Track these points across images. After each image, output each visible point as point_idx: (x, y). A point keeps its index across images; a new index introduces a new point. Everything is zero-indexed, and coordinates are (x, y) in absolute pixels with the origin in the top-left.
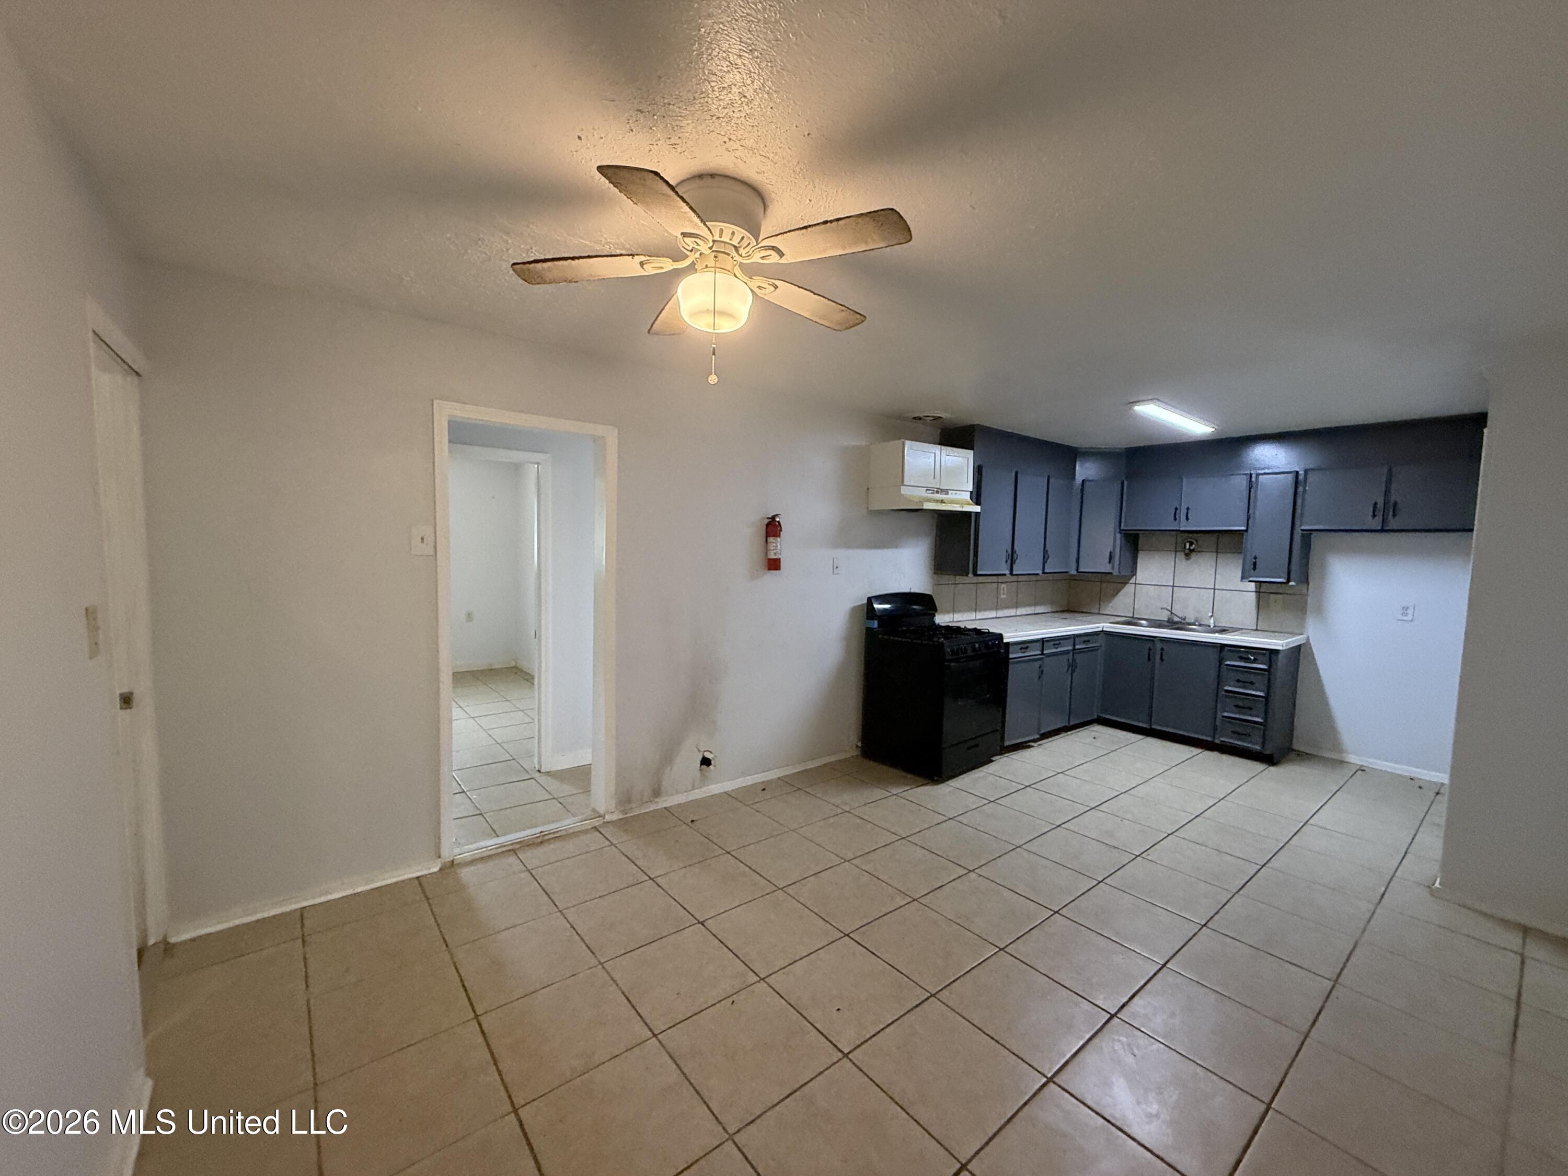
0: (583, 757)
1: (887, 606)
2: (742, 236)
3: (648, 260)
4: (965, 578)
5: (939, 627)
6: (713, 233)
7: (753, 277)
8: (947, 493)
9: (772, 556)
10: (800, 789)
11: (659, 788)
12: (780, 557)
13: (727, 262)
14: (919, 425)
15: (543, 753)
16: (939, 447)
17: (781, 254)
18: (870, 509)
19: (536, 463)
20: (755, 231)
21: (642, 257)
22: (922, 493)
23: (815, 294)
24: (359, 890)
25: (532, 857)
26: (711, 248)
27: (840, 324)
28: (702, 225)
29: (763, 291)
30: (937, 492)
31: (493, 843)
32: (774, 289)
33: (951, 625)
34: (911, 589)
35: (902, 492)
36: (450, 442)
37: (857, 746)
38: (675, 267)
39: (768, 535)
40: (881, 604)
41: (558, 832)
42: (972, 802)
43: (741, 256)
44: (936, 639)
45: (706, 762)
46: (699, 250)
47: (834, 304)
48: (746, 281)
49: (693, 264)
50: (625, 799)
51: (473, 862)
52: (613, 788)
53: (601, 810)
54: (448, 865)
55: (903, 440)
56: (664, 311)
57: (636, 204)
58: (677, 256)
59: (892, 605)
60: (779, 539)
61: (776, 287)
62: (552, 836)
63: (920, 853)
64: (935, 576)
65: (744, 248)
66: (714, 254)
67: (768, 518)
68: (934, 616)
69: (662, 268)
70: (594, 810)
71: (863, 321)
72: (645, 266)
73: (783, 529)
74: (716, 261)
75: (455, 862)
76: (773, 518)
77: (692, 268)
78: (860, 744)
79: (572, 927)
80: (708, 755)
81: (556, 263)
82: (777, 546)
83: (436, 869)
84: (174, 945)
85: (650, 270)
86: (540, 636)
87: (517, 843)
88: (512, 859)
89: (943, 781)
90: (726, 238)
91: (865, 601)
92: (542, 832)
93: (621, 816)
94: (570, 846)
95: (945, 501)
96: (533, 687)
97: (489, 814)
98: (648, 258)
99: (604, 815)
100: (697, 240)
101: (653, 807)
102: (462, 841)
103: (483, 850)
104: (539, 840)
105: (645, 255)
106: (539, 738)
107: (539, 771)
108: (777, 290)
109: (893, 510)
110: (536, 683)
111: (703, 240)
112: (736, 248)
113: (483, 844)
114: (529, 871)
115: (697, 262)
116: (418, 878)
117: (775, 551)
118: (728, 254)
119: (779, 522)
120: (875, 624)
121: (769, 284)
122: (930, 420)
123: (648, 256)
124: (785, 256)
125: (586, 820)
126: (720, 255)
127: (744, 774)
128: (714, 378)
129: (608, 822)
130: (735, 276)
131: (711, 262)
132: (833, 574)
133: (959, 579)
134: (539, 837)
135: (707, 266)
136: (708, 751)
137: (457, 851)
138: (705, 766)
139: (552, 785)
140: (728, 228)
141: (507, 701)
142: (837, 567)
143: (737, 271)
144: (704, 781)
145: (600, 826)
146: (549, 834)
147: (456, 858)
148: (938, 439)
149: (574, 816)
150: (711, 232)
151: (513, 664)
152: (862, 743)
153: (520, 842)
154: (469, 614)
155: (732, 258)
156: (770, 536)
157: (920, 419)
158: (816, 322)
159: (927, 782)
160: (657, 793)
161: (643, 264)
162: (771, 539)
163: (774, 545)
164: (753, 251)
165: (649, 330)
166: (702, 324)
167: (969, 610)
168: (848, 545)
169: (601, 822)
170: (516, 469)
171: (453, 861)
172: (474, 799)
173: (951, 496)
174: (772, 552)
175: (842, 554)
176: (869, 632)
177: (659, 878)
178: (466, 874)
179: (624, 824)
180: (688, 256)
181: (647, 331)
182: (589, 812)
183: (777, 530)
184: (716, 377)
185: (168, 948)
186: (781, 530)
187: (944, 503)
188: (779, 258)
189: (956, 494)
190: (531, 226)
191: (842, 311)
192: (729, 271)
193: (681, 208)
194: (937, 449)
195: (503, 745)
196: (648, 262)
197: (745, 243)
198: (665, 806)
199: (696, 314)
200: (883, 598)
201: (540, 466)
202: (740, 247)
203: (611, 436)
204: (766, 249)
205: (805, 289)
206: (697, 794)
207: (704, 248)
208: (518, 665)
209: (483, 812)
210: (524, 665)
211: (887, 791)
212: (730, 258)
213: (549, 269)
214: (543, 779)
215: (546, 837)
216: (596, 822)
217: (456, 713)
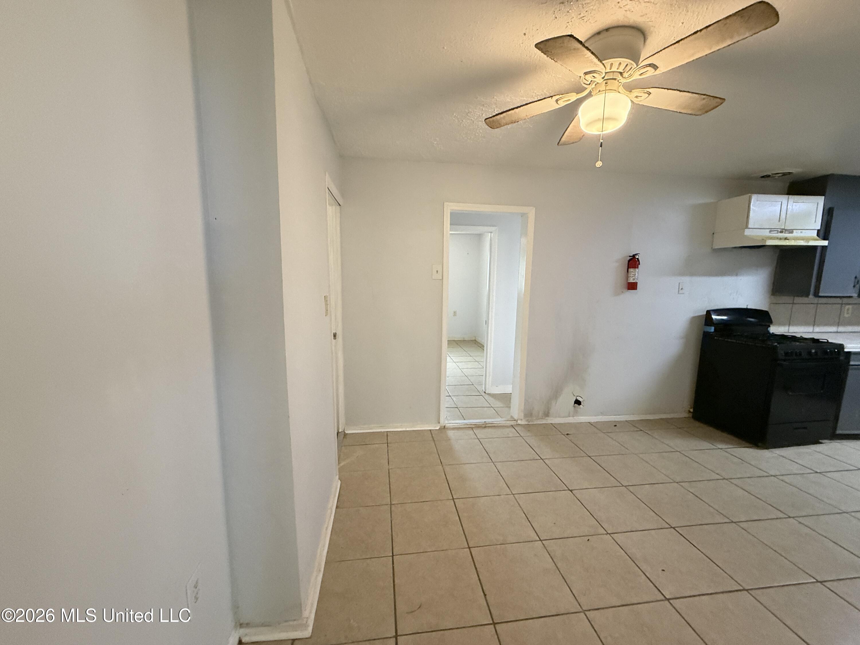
0: (508, 389)
1: (725, 318)
2: (626, 64)
3: (561, 97)
4: (806, 299)
5: (774, 335)
6: (606, 67)
7: (633, 91)
8: (792, 232)
9: (631, 280)
10: (641, 430)
11: (548, 413)
12: (637, 281)
13: (613, 84)
14: (767, 182)
15: (487, 382)
16: (787, 196)
17: (655, 67)
18: (713, 248)
19: (489, 232)
20: (635, 57)
21: (558, 96)
22: (766, 233)
23: (681, 91)
24: (408, 429)
25: (481, 433)
26: (603, 78)
27: (700, 110)
28: (599, 63)
29: (640, 99)
30: (781, 232)
31: (462, 422)
32: (648, 95)
33: (785, 334)
34: (747, 306)
35: (746, 234)
36: (451, 224)
37: (690, 412)
38: (578, 97)
39: (628, 268)
40: (718, 315)
41: (493, 424)
42: (795, 469)
43: (625, 78)
44: (770, 343)
45: (578, 402)
46: (594, 81)
47: (697, 95)
48: (627, 95)
49: (590, 92)
50: (529, 414)
51: (454, 429)
52: (522, 407)
53: (516, 417)
54: (443, 427)
55: (750, 194)
56: (568, 129)
57: (557, 62)
58: (579, 90)
59: (730, 317)
60: (637, 270)
61: (649, 94)
62: (490, 425)
63: (740, 492)
64: (772, 297)
65: (627, 72)
66: (605, 82)
67: (630, 256)
68: (770, 326)
69: (570, 100)
70: (512, 417)
71: (722, 103)
72: (558, 102)
73: (640, 264)
74: (606, 86)
75: (446, 427)
76: (634, 256)
77: (590, 95)
78: (692, 410)
79: (498, 472)
80: (579, 399)
81: (508, 113)
82: (635, 274)
83: (438, 428)
84: (347, 434)
85: (562, 103)
86: (488, 323)
87: (474, 425)
88: (471, 432)
89: (767, 448)
90: (614, 69)
91: (705, 313)
92: (485, 422)
93: (526, 423)
94: (498, 432)
95: (788, 238)
96: (484, 352)
97: (461, 408)
98: (561, 96)
99: (517, 420)
100: (594, 75)
101: (544, 422)
102: (449, 418)
103: (458, 424)
104: (484, 426)
105: (559, 95)
106: (486, 376)
107: (485, 392)
108: (651, 95)
109: (735, 248)
110: (485, 349)
111: (599, 73)
112: (621, 73)
113: (457, 421)
114: (478, 439)
115: (593, 90)
116: (430, 430)
117: (634, 278)
118: (615, 79)
119: (638, 259)
120: (712, 329)
121: (644, 93)
122: (779, 176)
123: (561, 94)
124: (658, 69)
125: (508, 421)
126: (609, 81)
127: (602, 414)
128: (599, 163)
129: (519, 425)
130: (619, 92)
131: (603, 88)
132: (679, 293)
133: (798, 300)
134: (483, 424)
135: (599, 91)
136: (579, 396)
137: (446, 422)
138: (577, 405)
139: (491, 400)
140: (616, 61)
141: (471, 356)
142: (682, 289)
143: (621, 89)
144: (576, 413)
145: (514, 425)
146: (489, 424)
147: (446, 425)
148: (786, 192)
149: (502, 418)
150: (605, 66)
151: (474, 339)
152: (694, 410)
153: (475, 424)
154: (455, 312)
155: (618, 81)
156: (630, 268)
157: (768, 176)
158: (680, 112)
159: (751, 446)
160: (547, 414)
161: (558, 101)
162: (631, 270)
163: (633, 273)
164: (634, 72)
165: (558, 143)
166: (593, 131)
167: (806, 323)
168: (692, 274)
169: (516, 423)
170: (480, 236)
171: (445, 426)
172: (455, 400)
173: (795, 234)
174: (632, 279)
175: (686, 280)
176: (706, 335)
177: (547, 460)
178: (451, 434)
179: (528, 427)
180: (586, 89)
181: (557, 143)
182: (509, 417)
183: (636, 263)
184: (601, 162)
185: (345, 435)
186: (639, 264)
187: (788, 240)
188: (654, 71)
189: (801, 232)
190: (495, 97)
191: (704, 99)
192: (615, 90)
193: (586, 55)
194: (783, 199)
195: (468, 377)
196: (561, 98)
197: (628, 68)
198: (553, 422)
199: (590, 124)
200: (719, 312)
201: (492, 234)
202: (624, 72)
203: (531, 212)
204: (644, 67)
205: (672, 90)
206: (571, 420)
207: (599, 79)
208: (476, 339)
209: (458, 407)
210: (479, 340)
211: (713, 445)
212: (616, 81)
213: (504, 117)
214: (486, 397)
215: (487, 425)
216: (513, 423)
217: (448, 359)
